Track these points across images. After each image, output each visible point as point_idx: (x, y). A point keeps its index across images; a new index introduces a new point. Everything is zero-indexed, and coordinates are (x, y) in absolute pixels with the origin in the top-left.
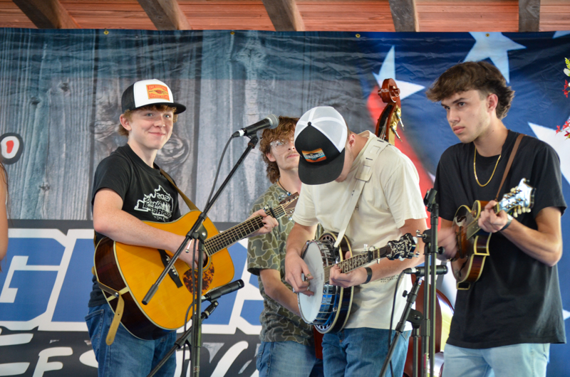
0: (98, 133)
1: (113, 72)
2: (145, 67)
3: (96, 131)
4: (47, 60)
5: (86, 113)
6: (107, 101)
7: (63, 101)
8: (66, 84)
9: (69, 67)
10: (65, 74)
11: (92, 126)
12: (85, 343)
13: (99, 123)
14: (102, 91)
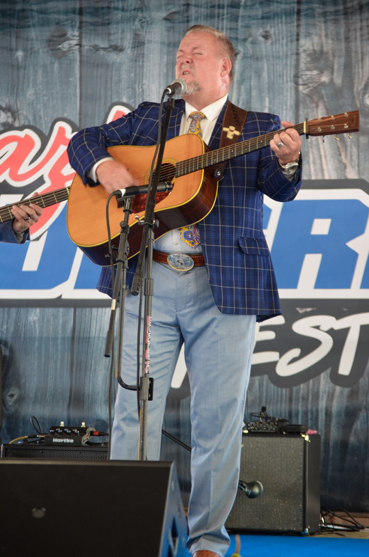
0: (303, 85)
1: (317, 15)
2: (353, 7)
3: (301, 82)
4: (246, 6)
5: (289, 63)
6: (311, 48)
7: (264, 50)
8: (267, 32)
9: (269, 12)
10: (265, 21)
11: (296, 76)
12: (297, 312)
13: (303, 73)
14: (306, 37)
